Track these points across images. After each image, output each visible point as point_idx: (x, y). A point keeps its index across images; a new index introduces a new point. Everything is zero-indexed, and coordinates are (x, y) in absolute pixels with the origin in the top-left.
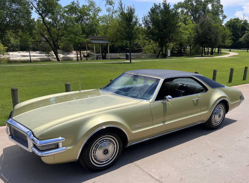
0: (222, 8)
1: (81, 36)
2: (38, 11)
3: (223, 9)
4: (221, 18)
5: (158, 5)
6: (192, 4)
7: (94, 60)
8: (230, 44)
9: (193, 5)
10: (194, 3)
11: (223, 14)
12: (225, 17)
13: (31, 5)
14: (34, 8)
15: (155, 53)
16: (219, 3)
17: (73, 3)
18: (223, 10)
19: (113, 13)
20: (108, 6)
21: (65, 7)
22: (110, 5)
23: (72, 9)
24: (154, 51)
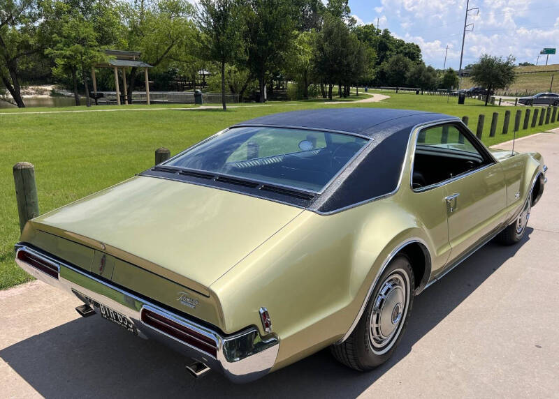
0: (347, 3)
1: (98, 49)
3: (348, 5)
4: (347, 22)
7: (116, 103)
8: (373, 77)
11: (350, 15)
12: (353, 21)
15: (233, 92)
18: (348, 7)
24: (231, 87)
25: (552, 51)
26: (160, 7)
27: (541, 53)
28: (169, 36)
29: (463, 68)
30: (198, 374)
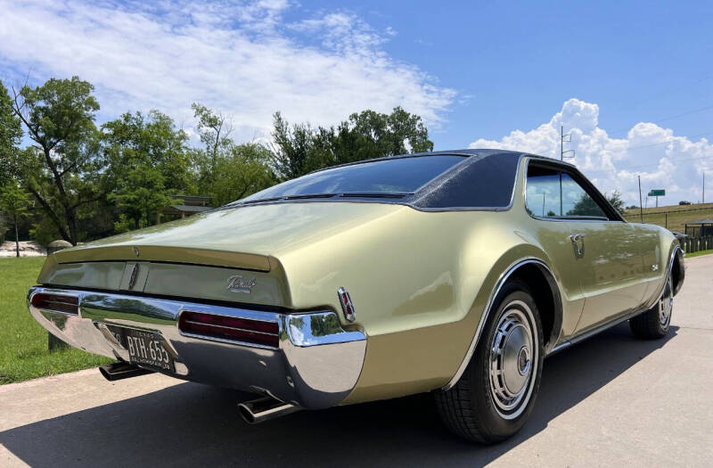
1: (165, 192)
2: (36, 133)
5: (329, 130)
6: (369, 138)
9: (373, 140)
10: (373, 136)
13: (17, 116)
14: (23, 124)
16: (426, 138)
17: (127, 118)
19: (216, 146)
20: (205, 129)
21: (104, 126)
22: (211, 126)
23: (122, 130)
25: (661, 193)
26: (234, 153)
27: (649, 195)
28: (243, 180)
29: (564, 214)
30: (256, 415)
